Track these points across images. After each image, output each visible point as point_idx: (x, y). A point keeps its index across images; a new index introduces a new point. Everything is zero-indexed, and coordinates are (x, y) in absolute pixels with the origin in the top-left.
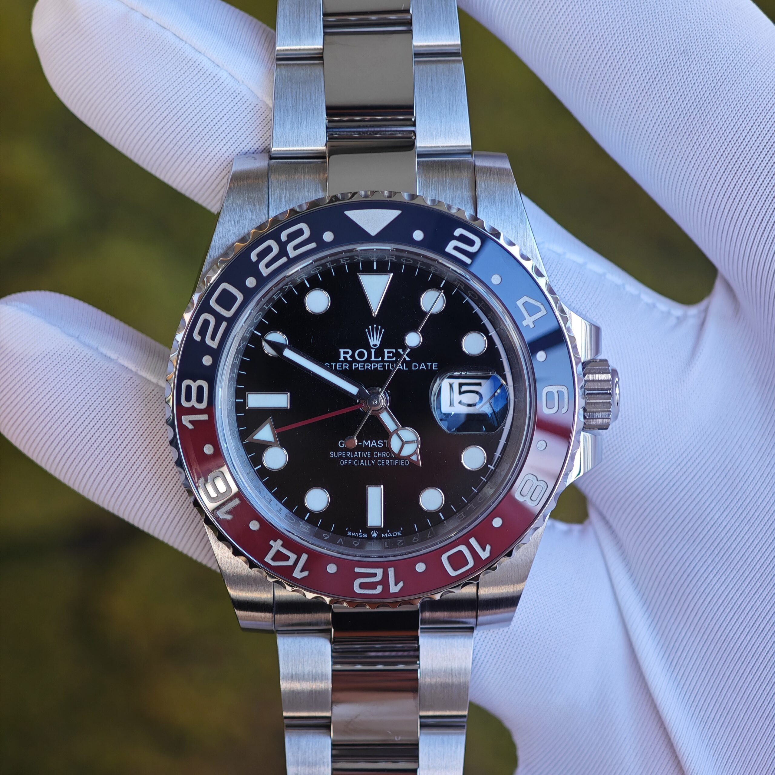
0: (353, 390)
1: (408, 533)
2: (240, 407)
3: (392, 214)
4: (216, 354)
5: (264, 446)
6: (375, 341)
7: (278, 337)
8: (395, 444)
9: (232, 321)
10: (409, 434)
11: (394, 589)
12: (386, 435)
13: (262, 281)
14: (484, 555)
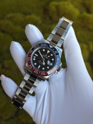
0: (42, 57)
1: (40, 70)
2: (34, 54)
3: (52, 47)
4: (35, 49)
5: (34, 58)
6: (46, 55)
7: (40, 51)
8: (43, 63)
9: (37, 48)
10: (44, 63)
11: (37, 73)
12: (43, 62)
13: (41, 46)
14: (45, 75)
